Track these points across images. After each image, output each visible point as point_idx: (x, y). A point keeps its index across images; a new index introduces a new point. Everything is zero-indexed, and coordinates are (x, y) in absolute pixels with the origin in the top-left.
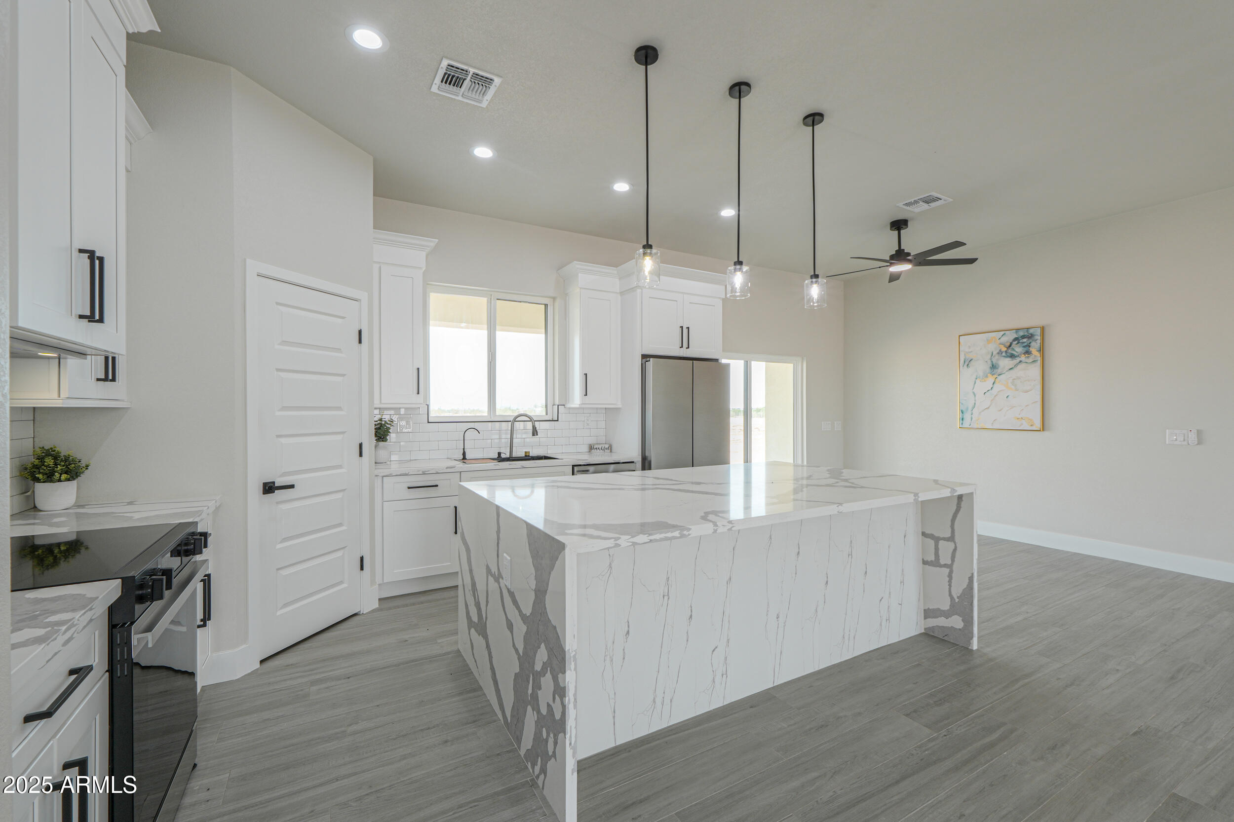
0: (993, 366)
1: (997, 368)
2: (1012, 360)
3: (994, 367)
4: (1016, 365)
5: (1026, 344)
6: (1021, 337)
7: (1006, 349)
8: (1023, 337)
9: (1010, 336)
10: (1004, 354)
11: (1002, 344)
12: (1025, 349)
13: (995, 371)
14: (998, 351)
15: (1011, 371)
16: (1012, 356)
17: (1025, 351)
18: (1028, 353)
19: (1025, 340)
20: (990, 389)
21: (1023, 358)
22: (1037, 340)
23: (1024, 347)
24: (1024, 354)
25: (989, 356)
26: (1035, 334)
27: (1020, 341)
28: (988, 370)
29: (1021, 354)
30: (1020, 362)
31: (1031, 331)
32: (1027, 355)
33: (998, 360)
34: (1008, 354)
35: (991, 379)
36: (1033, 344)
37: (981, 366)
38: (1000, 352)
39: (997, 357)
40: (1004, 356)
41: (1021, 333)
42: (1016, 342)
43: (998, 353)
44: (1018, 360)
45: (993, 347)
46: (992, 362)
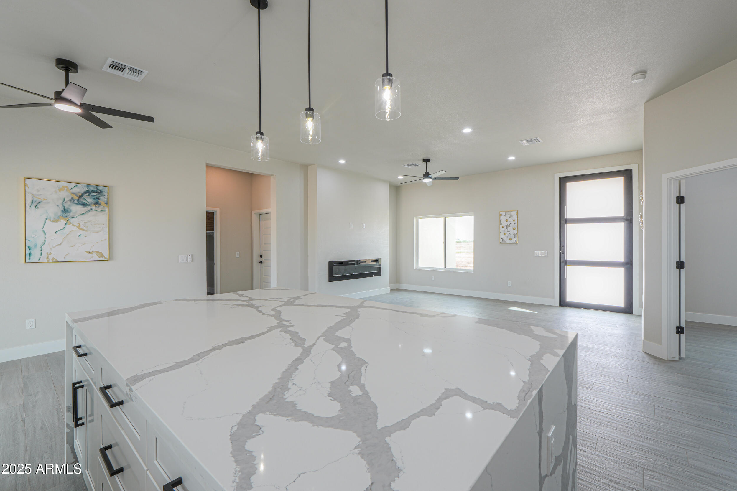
0: (65, 209)
1: (70, 212)
2: (84, 207)
3: (65, 211)
4: (87, 212)
5: (96, 197)
6: (91, 191)
7: (78, 198)
8: (94, 191)
9: (81, 189)
10: (76, 202)
11: (74, 194)
12: (95, 201)
13: (67, 214)
14: (70, 198)
15: (83, 216)
16: (84, 205)
17: (95, 202)
18: (97, 204)
19: (95, 194)
20: (62, 229)
21: (93, 207)
22: (105, 195)
23: (94, 199)
24: (94, 204)
25: (61, 202)
26: (103, 191)
27: (91, 194)
28: (60, 213)
29: (91, 204)
30: (91, 209)
31: (100, 188)
32: (96, 205)
33: (70, 205)
34: (80, 202)
35: (63, 222)
36: (102, 198)
37: (53, 210)
38: (72, 200)
39: (69, 203)
40: (76, 204)
41: (92, 189)
42: (87, 194)
43: (70, 200)
44: (89, 208)
45: (65, 195)
46: (64, 206)
